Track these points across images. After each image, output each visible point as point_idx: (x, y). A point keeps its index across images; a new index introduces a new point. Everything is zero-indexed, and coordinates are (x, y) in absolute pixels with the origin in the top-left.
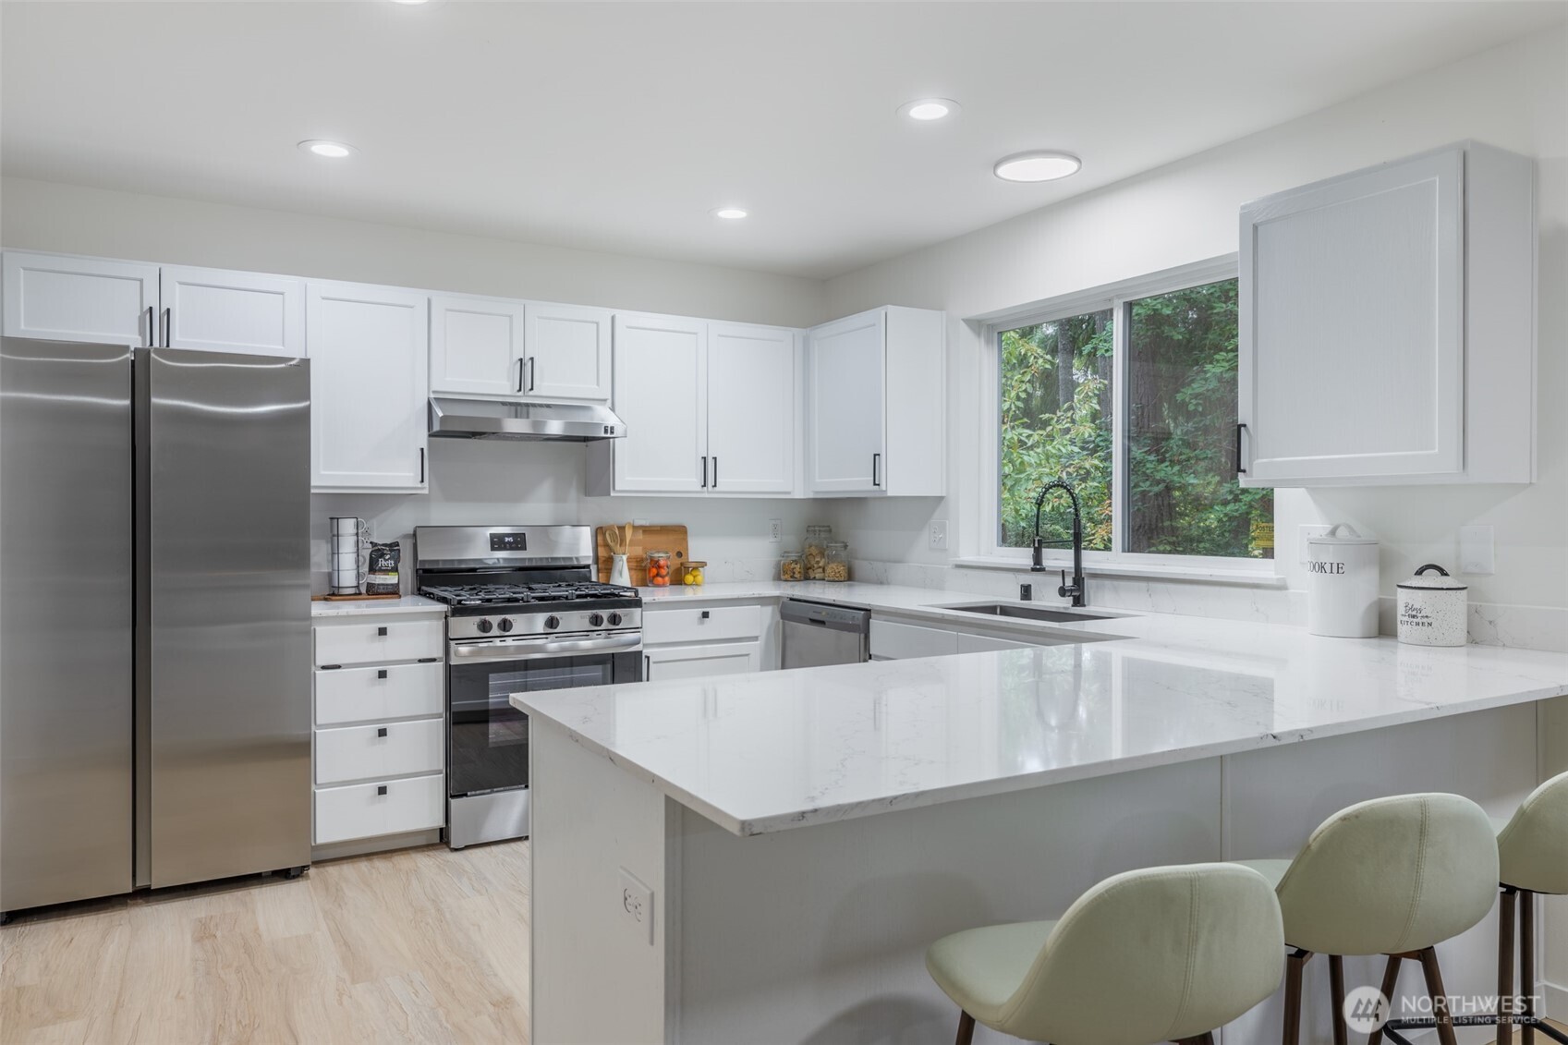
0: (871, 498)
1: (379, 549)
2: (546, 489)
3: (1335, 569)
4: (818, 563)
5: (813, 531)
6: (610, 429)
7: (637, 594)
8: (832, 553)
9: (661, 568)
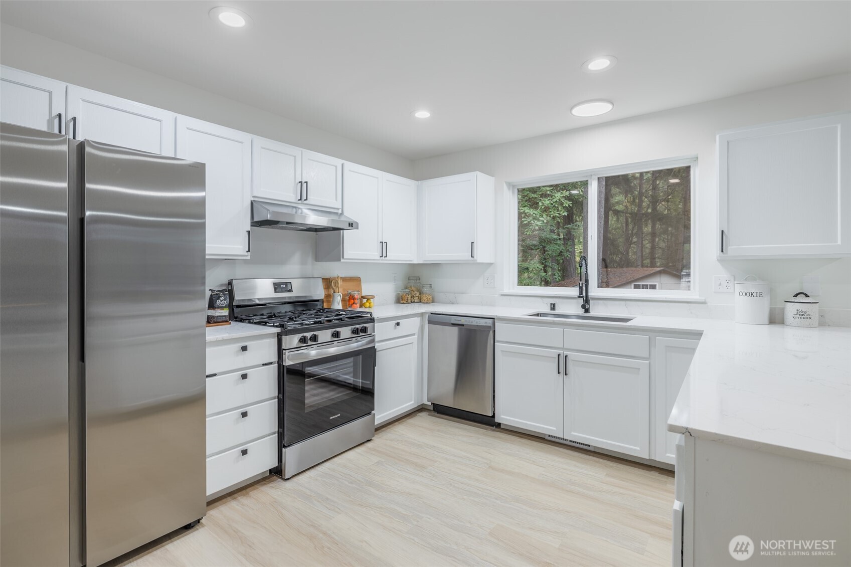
1: (216, 294)
2: (297, 257)
3: (758, 295)
4: (416, 294)
5: (412, 279)
6: (351, 225)
7: (371, 315)
8: (425, 290)
9: (355, 299)
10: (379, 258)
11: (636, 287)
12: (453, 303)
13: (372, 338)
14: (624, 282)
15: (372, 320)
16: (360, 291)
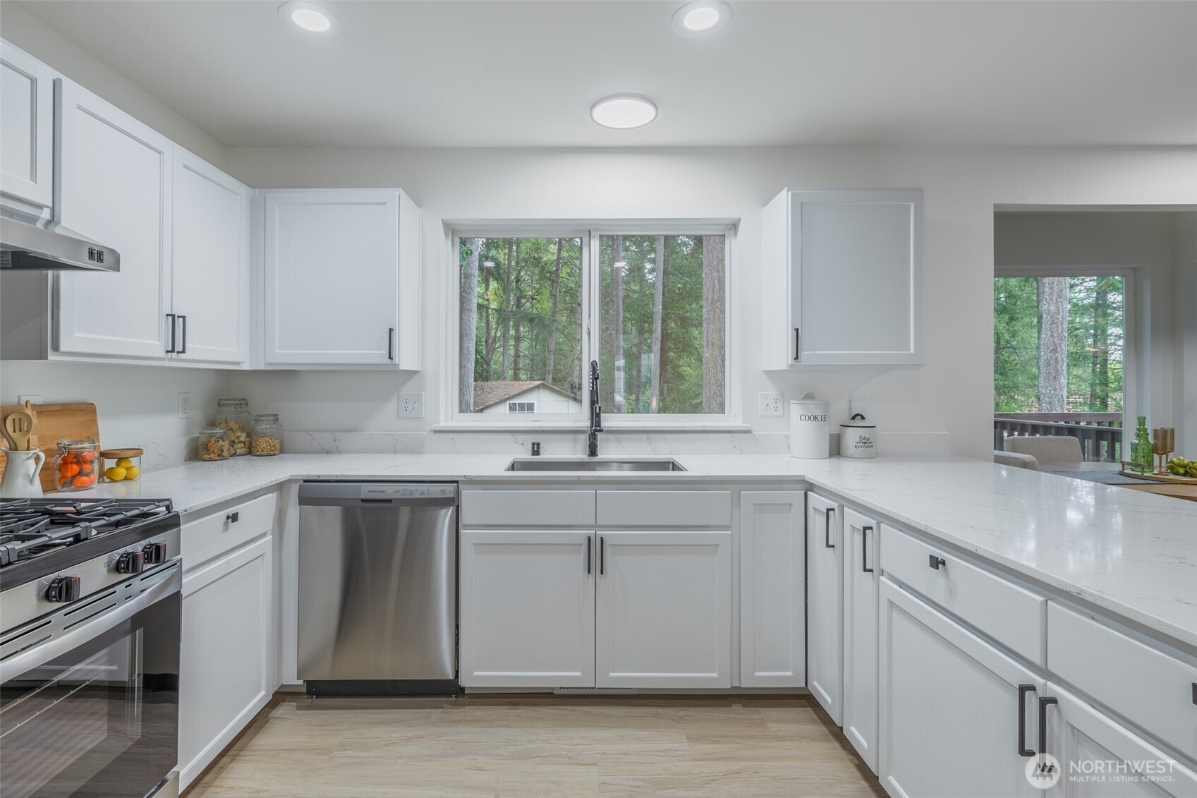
0: (304, 371)
4: (238, 437)
5: (229, 405)
6: (96, 255)
7: (168, 508)
8: (263, 427)
9: (85, 462)
10: (163, 354)
11: (512, 408)
12: (328, 452)
13: (174, 570)
14: (498, 400)
15: (172, 522)
16: (93, 438)
